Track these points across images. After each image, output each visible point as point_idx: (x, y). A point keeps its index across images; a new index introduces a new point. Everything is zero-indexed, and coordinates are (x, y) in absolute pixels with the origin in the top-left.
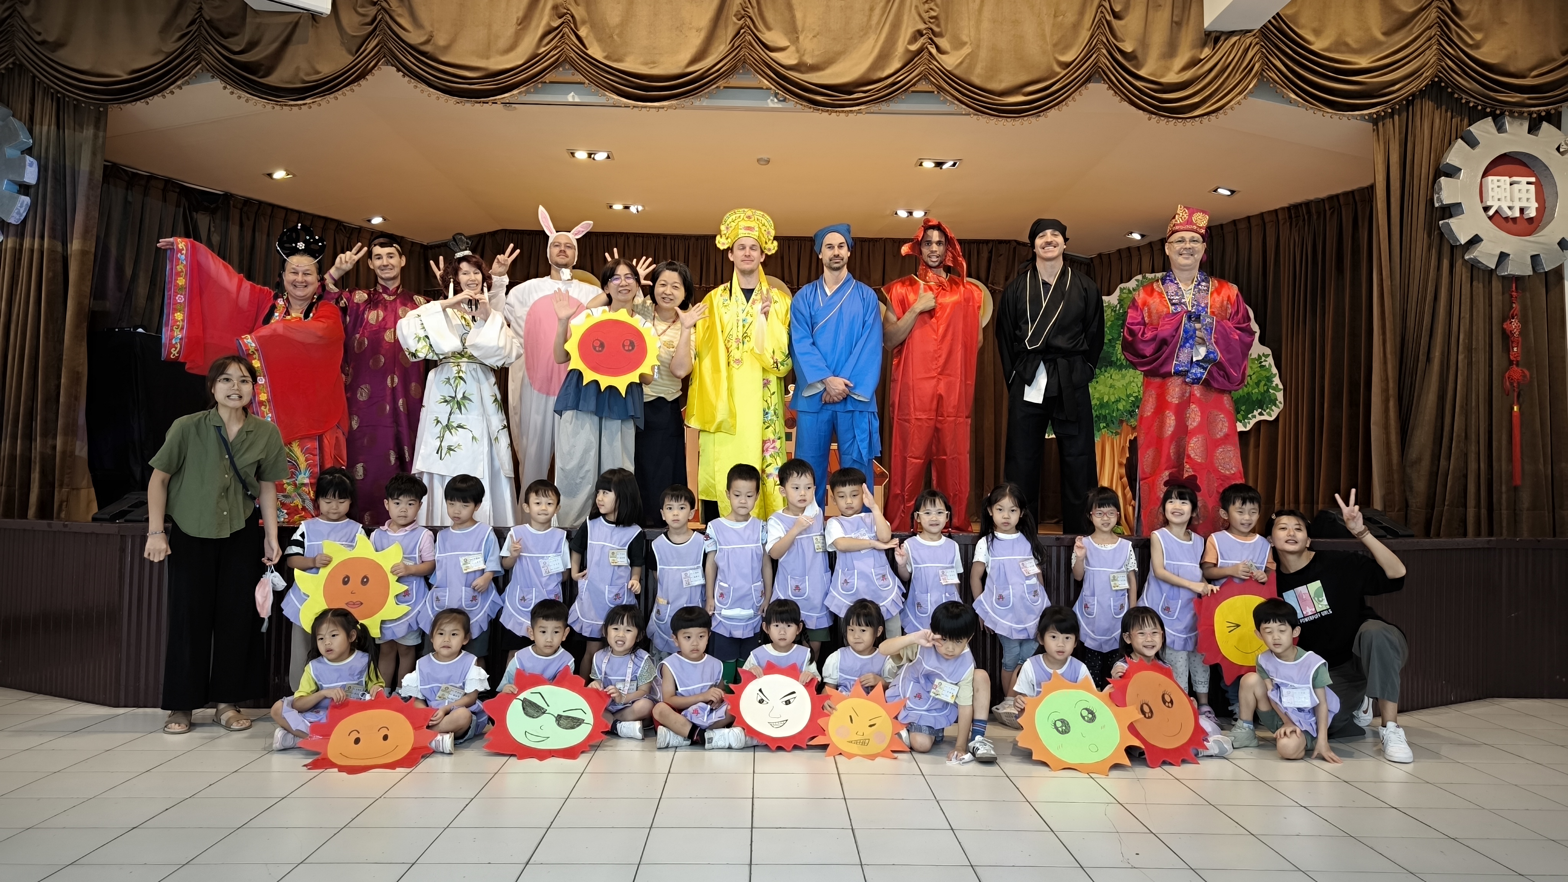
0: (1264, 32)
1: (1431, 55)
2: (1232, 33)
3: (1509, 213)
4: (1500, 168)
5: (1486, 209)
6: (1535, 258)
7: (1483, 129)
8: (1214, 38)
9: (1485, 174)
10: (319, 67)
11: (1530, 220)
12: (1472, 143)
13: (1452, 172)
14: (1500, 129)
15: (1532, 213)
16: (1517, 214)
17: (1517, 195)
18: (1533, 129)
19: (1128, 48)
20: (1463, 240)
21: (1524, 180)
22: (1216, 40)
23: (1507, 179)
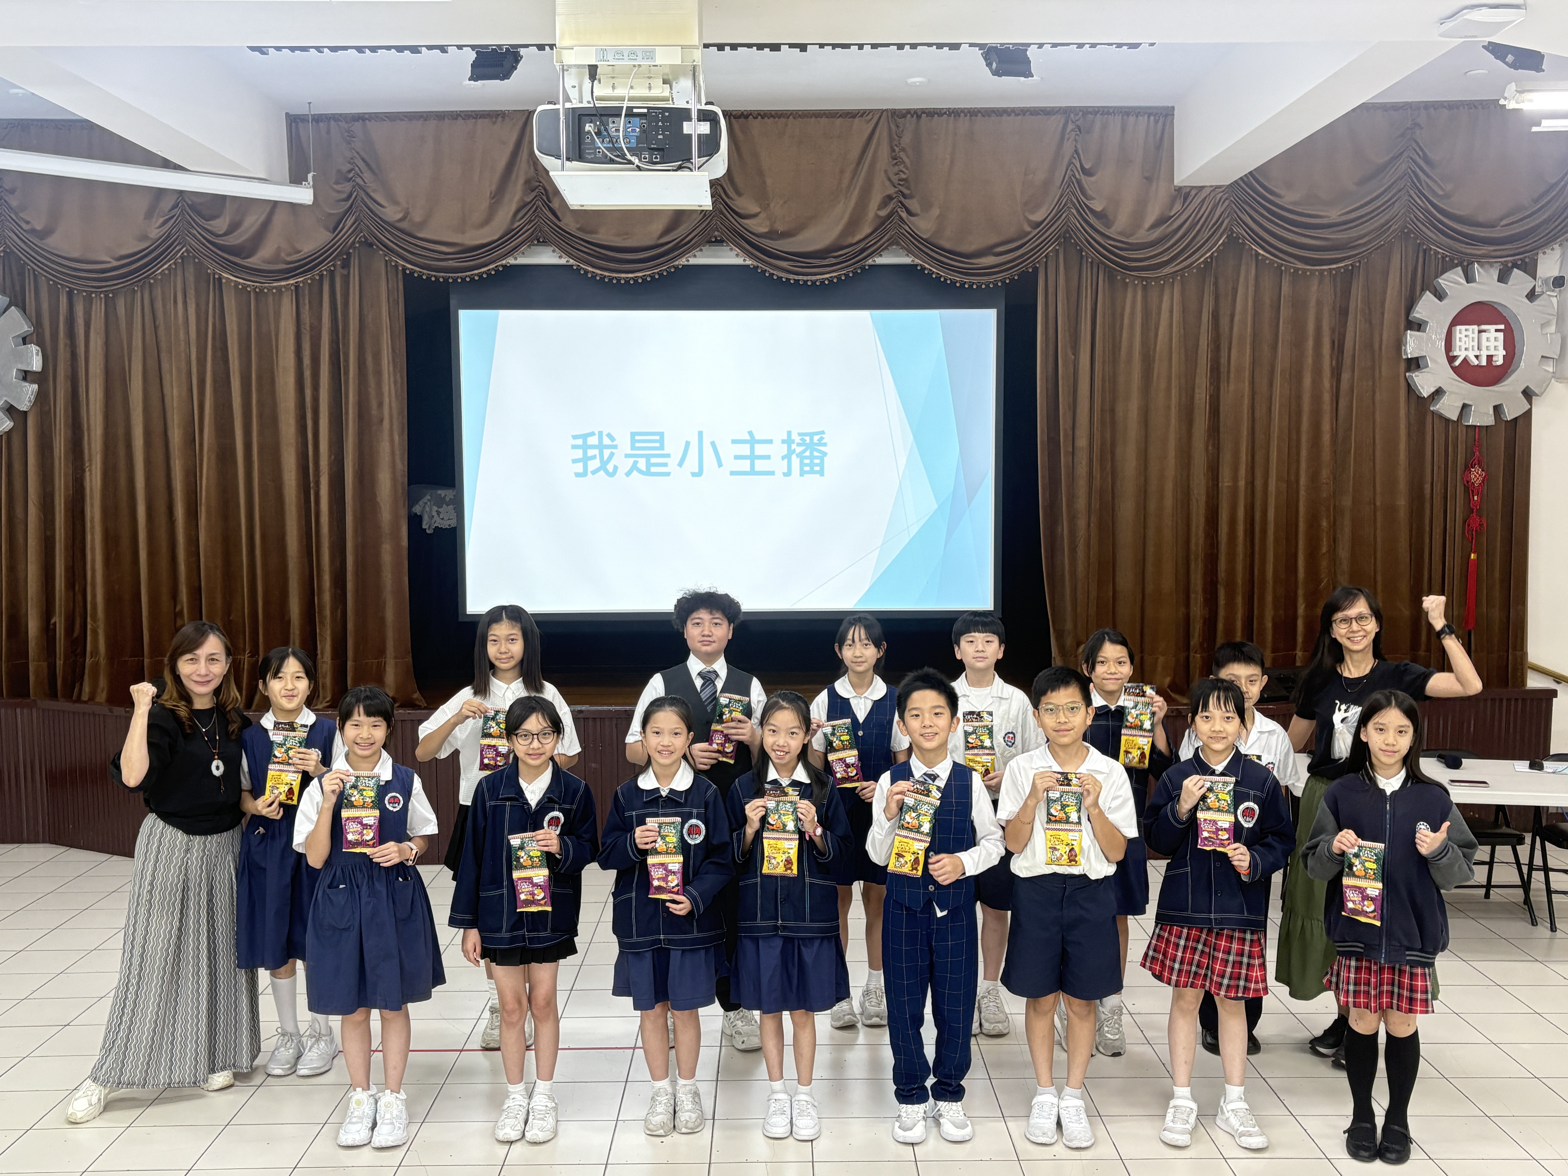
0: (1234, 188)
1: (1400, 209)
2: (1200, 190)
3: (1475, 362)
4: (1471, 316)
6: (1495, 409)
7: (1453, 279)
8: (1182, 195)
10: (298, 246)
11: (1498, 369)
12: (1441, 294)
13: (1418, 326)
14: (1469, 279)
15: (1499, 361)
16: (1484, 362)
17: (1484, 343)
18: (1504, 275)
19: (1098, 208)
20: (1426, 393)
21: (1492, 328)
22: (1184, 198)
23: (1475, 328)
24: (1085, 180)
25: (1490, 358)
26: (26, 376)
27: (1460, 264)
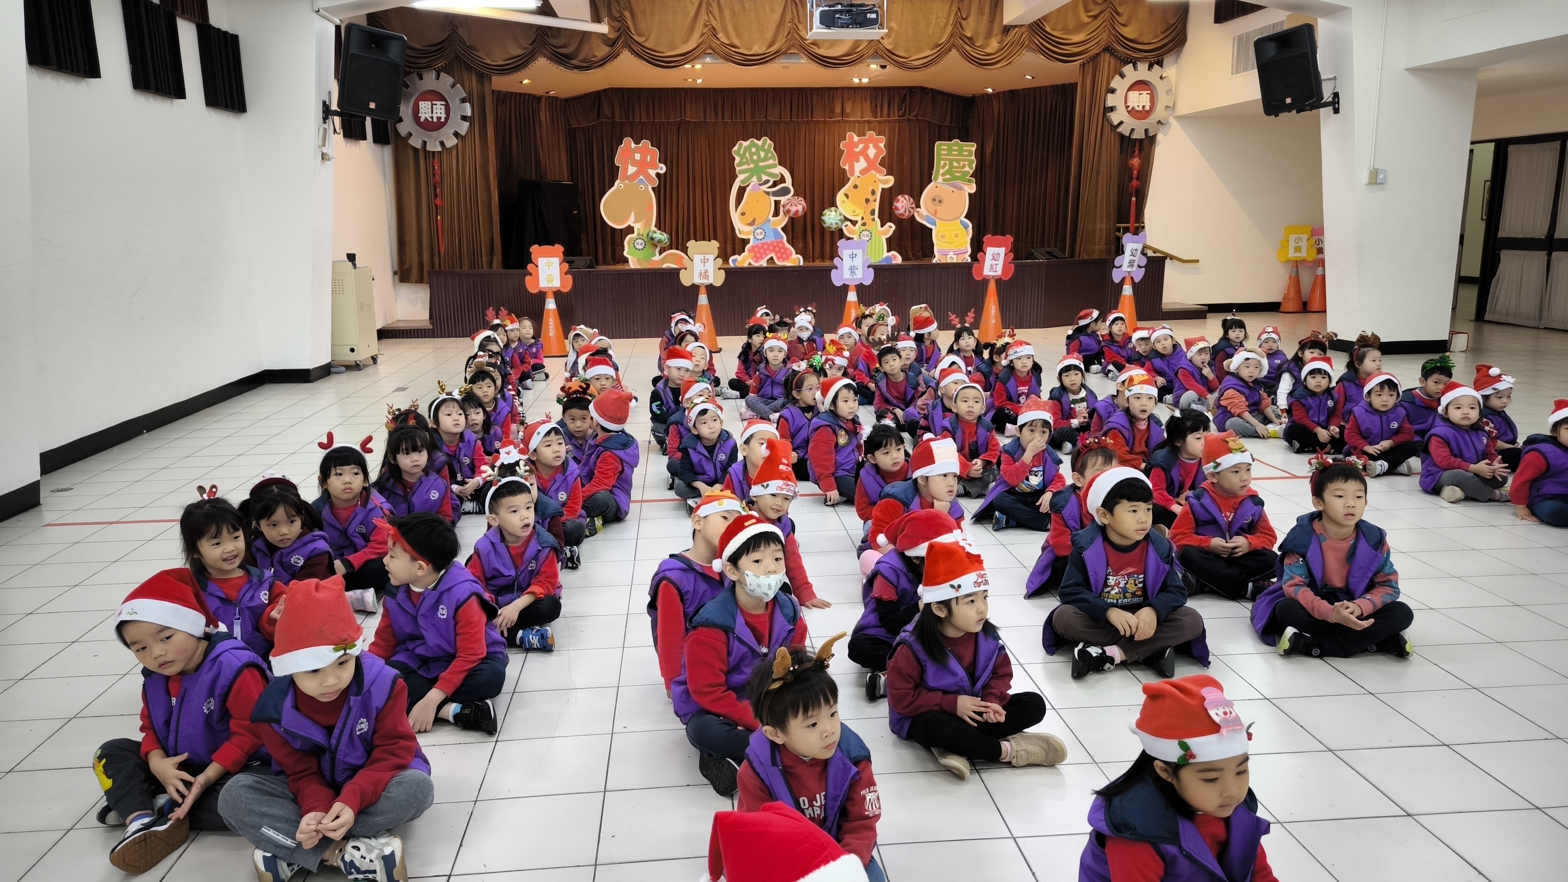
0: (1031, 26)
1: (1105, 36)
2: (1015, 27)
3: (1137, 109)
4: (1136, 87)
5: (1127, 107)
6: (1146, 131)
7: (1128, 69)
8: (1007, 29)
9: (1129, 90)
10: (596, 54)
11: (1147, 111)
12: (1122, 76)
13: (1113, 91)
14: (1135, 68)
15: (1147, 108)
16: (1141, 109)
17: (1141, 100)
18: (1150, 67)
19: (969, 35)
20: (1116, 123)
21: (1145, 92)
22: (1009, 30)
23: (1138, 93)
24: (963, 22)
25: (1144, 107)
26: (464, 118)
27: (1131, 62)
